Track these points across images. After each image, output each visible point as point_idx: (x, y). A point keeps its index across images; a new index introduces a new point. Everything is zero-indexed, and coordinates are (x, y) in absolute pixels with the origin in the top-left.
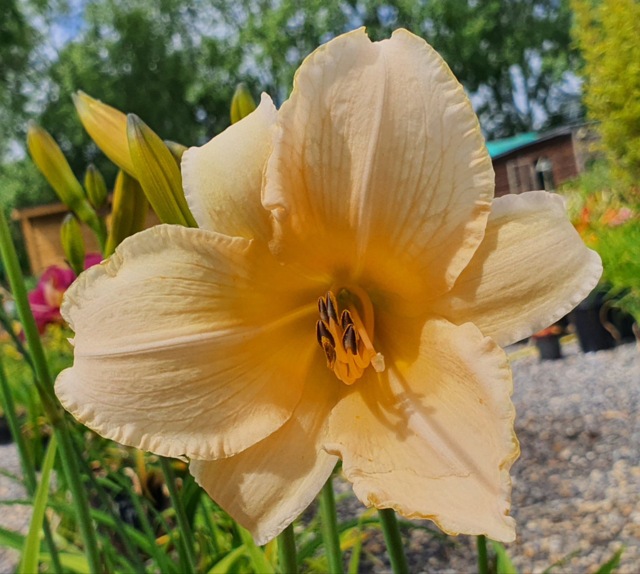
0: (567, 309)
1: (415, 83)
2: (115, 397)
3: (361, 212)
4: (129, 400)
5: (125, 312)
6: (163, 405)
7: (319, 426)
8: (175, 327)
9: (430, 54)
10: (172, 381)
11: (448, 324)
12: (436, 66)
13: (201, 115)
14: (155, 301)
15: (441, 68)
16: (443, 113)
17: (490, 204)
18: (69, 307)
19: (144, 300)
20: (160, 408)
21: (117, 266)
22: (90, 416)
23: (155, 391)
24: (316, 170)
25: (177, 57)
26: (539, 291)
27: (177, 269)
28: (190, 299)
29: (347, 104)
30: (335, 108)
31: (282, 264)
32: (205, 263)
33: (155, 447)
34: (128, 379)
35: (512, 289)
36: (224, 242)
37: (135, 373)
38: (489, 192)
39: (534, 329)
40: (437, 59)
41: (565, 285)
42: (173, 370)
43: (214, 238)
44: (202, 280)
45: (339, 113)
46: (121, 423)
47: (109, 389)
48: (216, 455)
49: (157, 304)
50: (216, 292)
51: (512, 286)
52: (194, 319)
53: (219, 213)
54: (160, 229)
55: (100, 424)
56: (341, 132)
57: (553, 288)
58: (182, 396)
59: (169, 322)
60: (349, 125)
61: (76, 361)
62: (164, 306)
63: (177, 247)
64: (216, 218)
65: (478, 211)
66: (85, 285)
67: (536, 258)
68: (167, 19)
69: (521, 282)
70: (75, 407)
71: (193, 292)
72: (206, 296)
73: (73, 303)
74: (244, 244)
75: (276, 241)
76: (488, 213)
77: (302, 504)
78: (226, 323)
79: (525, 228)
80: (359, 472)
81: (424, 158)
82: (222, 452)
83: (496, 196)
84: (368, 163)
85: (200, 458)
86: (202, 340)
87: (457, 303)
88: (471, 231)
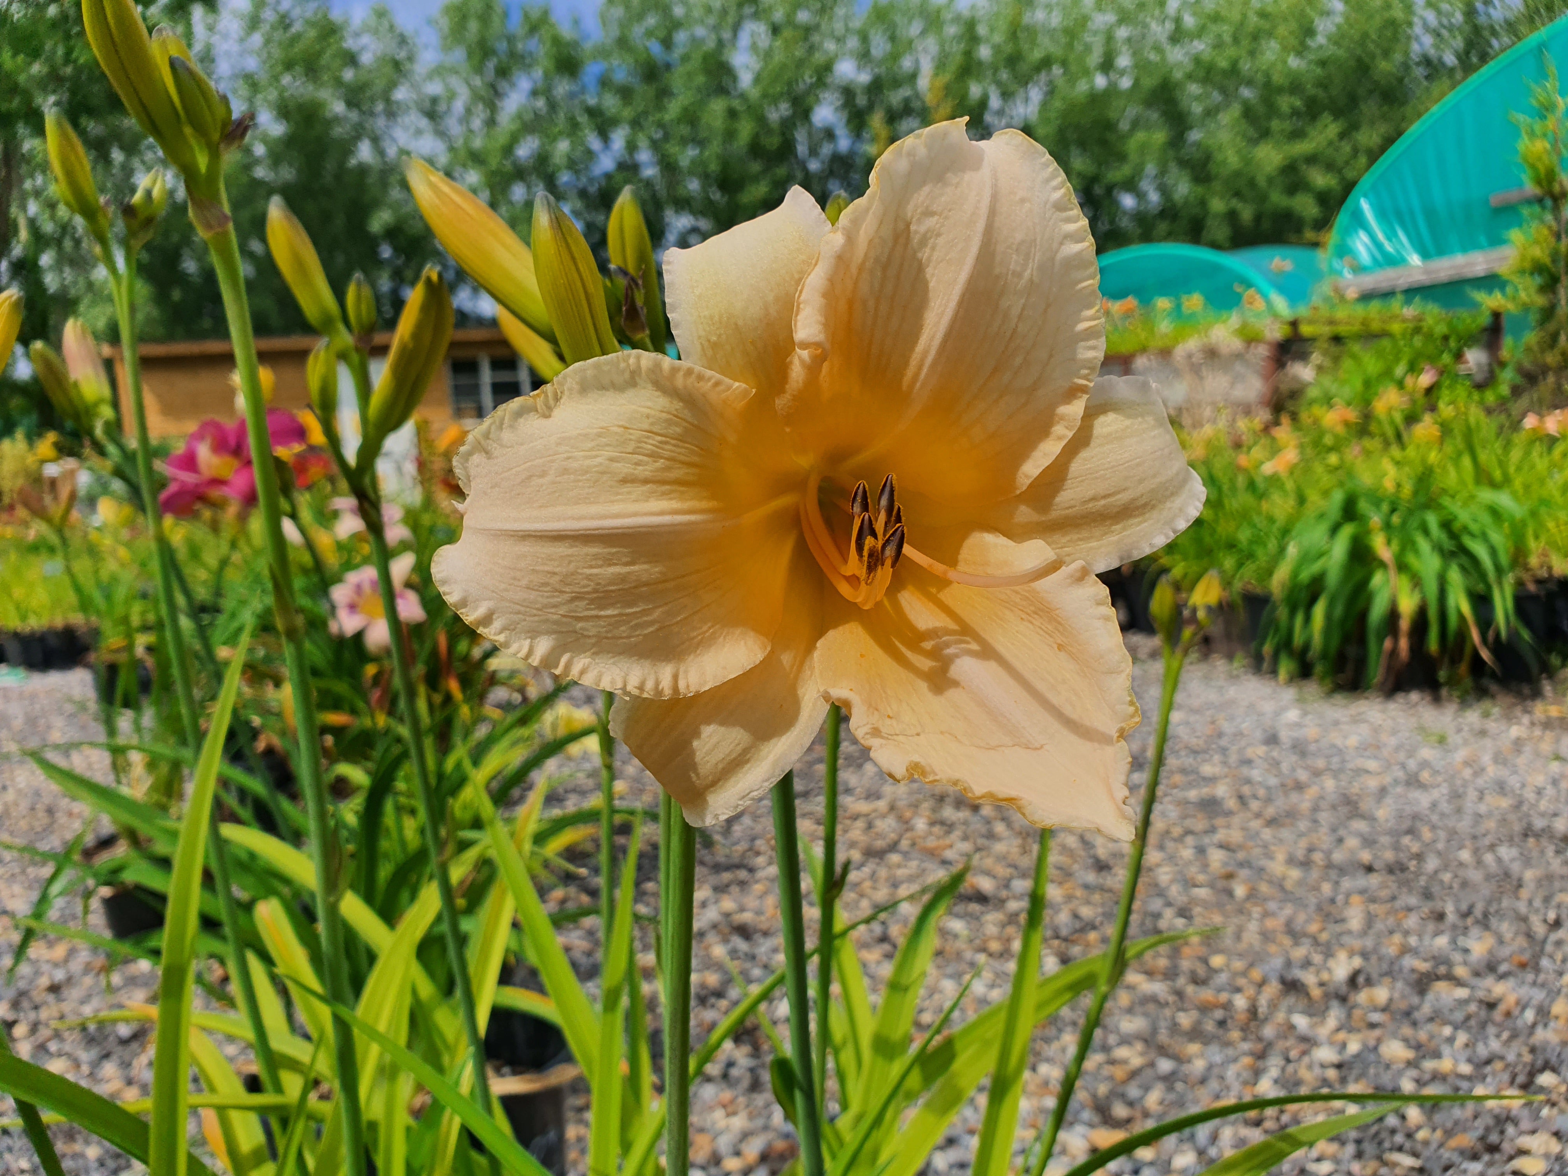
0: (1167, 537)
1: (1027, 205)
2: (533, 595)
3: (925, 370)
4: (553, 601)
5: (565, 471)
6: (602, 613)
7: (802, 663)
8: (636, 501)
9: (1051, 169)
10: (623, 578)
11: (1002, 540)
12: (1056, 188)
13: (386, 252)
14: (611, 460)
15: (1063, 191)
16: (1057, 251)
17: (1091, 385)
18: (470, 454)
19: (596, 456)
20: (598, 617)
21: (552, 402)
22: (487, 620)
23: (595, 591)
24: (871, 303)
25: (363, 170)
26: (1137, 508)
27: (648, 417)
28: (661, 463)
29: (936, 218)
30: (919, 220)
31: (788, 430)
32: (687, 414)
33: (582, 672)
34: (557, 570)
35: (1103, 502)
36: (721, 388)
37: (570, 562)
38: (1092, 369)
39: (1121, 559)
40: (1060, 179)
41: (1168, 504)
42: (627, 564)
43: (709, 379)
44: (681, 438)
45: (923, 229)
46: (533, 634)
47: (524, 582)
48: (668, 692)
49: (615, 465)
50: (695, 459)
51: (1104, 497)
52: (663, 494)
53: (715, 346)
54: (629, 356)
55: (500, 633)
56: (919, 255)
57: (1153, 507)
58: (630, 605)
59: (629, 493)
60: (933, 249)
61: (465, 535)
62: (624, 468)
63: (650, 386)
64: (710, 353)
65: (1072, 393)
66: (502, 424)
67: (1138, 465)
68: (354, 116)
69: (1118, 492)
70: (464, 603)
71: (667, 454)
72: (683, 463)
73: (480, 448)
74: (746, 392)
75: (788, 396)
76: (1086, 397)
77: (777, 772)
78: (704, 504)
79: (1128, 422)
80: (876, 732)
81: (1023, 309)
82: (675, 689)
83: (1101, 374)
84: (953, 304)
85: (645, 695)
86: (673, 525)
87: (1024, 514)
88: (1062, 418)
